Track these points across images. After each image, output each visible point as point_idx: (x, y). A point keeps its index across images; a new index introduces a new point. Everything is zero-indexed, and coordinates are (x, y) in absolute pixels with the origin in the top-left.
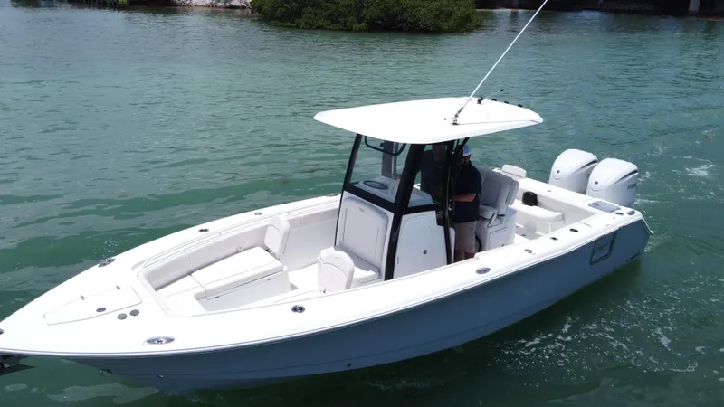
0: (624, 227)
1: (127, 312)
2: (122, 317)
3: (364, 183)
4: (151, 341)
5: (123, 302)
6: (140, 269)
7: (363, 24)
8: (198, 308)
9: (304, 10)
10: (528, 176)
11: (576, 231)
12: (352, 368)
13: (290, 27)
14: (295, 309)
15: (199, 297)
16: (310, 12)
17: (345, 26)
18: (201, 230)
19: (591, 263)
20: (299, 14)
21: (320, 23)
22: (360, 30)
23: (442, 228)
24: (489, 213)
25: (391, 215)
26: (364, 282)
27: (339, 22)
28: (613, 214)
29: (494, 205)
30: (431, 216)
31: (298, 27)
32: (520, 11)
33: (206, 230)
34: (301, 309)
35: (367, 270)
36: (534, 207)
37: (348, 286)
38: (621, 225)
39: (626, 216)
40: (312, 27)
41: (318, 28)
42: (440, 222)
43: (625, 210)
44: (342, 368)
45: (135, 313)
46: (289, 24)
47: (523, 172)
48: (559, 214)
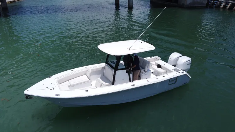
0: (179, 76)
1: (52, 89)
2: (51, 90)
3: (111, 62)
4: (56, 95)
5: (52, 86)
6: (57, 79)
8: (68, 88)
10: (161, 60)
11: (164, 76)
12: (102, 105)
14: (86, 91)
15: (69, 86)
18: (72, 71)
19: (169, 85)
23: (128, 74)
24: (142, 70)
25: (114, 71)
26: (107, 85)
28: (177, 72)
29: (144, 68)
30: (124, 71)
33: (73, 71)
34: (87, 91)
35: (107, 83)
36: (160, 68)
37: (101, 86)
38: (178, 75)
39: (181, 73)
42: (127, 72)
43: (182, 71)
44: (99, 104)
45: (54, 89)
47: (160, 58)
48: (165, 71)
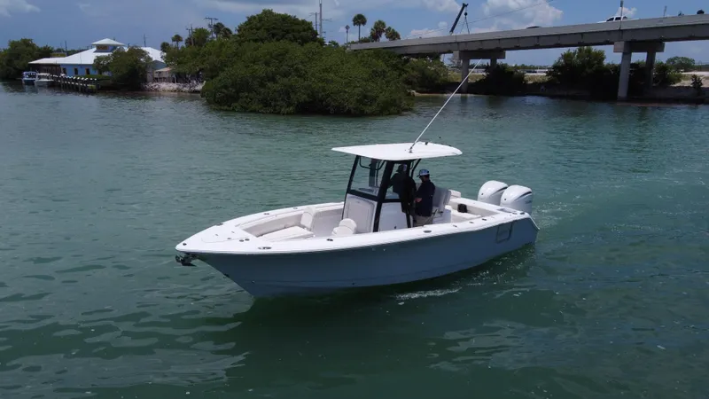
1: (243, 239)
2: (242, 241)
3: (359, 189)
7: (291, 108)
9: (241, 94)
11: (486, 220)
13: (226, 110)
14: (329, 240)
16: (247, 97)
17: (275, 110)
18: (265, 214)
20: (236, 99)
21: (253, 107)
22: (288, 114)
24: (434, 209)
25: (376, 203)
27: (270, 105)
28: (510, 214)
29: (437, 206)
30: (398, 205)
31: (233, 110)
32: (469, 95)
33: (268, 214)
34: (332, 240)
36: (465, 213)
38: (516, 219)
39: (519, 215)
40: (245, 110)
41: (251, 111)
42: (404, 209)
43: (519, 212)
45: (247, 240)
46: (226, 107)
